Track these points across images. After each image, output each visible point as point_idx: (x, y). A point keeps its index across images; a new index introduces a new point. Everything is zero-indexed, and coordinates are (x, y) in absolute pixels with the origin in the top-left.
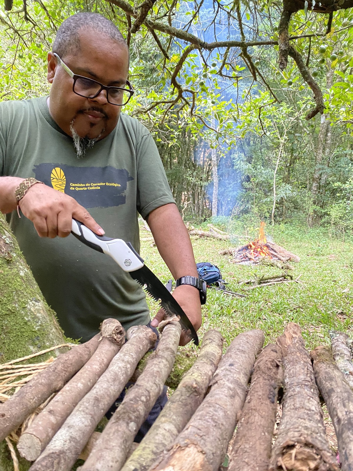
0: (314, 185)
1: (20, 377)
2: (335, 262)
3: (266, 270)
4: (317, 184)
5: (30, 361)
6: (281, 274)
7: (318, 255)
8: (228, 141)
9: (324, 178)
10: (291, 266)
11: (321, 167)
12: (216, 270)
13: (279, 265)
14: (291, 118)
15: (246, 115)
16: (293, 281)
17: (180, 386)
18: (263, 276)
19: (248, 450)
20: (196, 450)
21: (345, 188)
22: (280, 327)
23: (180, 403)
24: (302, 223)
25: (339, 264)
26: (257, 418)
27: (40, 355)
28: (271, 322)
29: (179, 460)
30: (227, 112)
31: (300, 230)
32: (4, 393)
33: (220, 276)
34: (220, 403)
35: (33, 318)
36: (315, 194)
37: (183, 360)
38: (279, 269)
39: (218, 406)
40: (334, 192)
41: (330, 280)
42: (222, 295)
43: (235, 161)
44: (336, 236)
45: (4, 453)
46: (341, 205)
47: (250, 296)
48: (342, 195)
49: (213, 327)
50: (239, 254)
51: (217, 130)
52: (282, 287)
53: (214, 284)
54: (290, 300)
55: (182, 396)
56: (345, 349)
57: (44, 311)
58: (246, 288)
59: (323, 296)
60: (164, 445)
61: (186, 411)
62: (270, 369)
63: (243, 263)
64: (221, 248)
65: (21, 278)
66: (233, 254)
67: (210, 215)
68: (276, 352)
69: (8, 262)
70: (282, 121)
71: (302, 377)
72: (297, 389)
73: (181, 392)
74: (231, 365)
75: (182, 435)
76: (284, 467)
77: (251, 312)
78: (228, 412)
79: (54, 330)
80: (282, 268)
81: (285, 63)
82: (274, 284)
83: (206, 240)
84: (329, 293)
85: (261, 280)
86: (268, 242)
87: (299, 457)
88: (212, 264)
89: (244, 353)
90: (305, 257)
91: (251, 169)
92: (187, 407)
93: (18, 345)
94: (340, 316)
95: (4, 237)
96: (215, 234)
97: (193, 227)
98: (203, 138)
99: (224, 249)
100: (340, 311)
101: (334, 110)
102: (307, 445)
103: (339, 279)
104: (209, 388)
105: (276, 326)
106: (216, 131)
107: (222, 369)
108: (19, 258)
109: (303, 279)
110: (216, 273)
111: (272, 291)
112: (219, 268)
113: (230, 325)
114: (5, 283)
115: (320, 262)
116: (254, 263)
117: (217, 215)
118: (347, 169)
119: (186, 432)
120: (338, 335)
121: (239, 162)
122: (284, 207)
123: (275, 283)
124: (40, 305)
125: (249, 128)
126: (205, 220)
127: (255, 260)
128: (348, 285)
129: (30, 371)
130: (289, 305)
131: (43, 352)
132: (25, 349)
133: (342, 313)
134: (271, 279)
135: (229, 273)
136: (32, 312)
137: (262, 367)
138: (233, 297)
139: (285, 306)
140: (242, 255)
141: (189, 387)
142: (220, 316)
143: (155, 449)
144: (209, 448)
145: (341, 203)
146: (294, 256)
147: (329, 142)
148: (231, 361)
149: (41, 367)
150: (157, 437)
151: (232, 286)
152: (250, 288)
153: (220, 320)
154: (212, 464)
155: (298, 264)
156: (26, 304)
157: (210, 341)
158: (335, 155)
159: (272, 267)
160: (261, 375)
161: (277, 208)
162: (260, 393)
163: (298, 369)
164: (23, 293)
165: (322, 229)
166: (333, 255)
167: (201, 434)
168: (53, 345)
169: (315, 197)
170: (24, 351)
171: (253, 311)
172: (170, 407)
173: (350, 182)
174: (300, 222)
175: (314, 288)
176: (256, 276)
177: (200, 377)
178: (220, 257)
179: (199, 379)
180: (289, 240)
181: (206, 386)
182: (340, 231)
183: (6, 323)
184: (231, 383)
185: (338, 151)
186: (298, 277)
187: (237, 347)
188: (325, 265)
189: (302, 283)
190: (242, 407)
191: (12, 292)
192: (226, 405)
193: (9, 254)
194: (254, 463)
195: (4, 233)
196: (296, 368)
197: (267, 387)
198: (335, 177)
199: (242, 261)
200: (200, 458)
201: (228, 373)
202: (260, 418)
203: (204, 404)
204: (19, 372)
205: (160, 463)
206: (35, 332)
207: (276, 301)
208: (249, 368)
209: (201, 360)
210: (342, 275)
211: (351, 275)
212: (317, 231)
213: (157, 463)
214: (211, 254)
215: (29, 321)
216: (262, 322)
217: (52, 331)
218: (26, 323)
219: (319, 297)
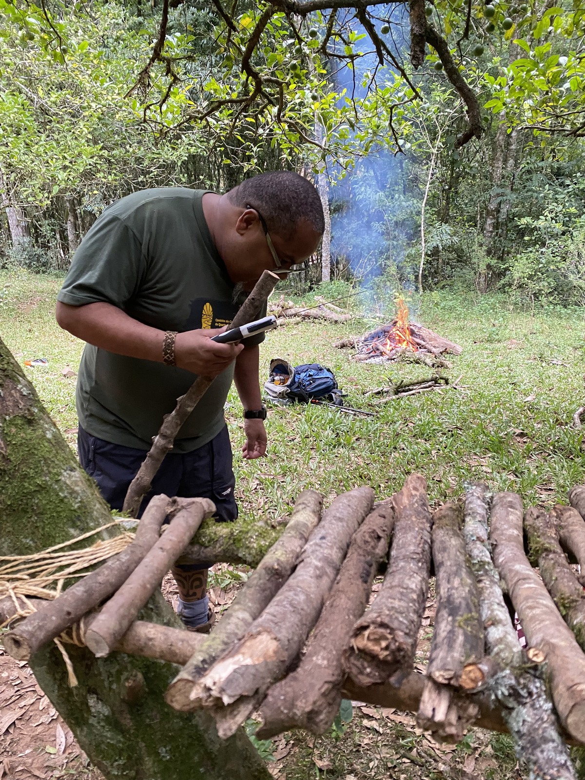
0: (489, 221)
1: (61, 568)
2: (517, 352)
3: (407, 370)
4: (493, 221)
5: (72, 548)
6: (430, 377)
7: (490, 341)
8: (341, 160)
9: (505, 210)
10: (447, 363)
11: (500, 191)
12: (329, 375)
13: (428, 361)
14: (448, 110)
15: (370, 116)
16: (448, 387)
17: (260, 566)
18: (402, 381)
19: (327, 635)
20: (269, 637)
21: (538, 226)
22: (426, 460)
23: (257, 588)
24: (468, 286)
25: (523, 356)
26: (342, 600)
27: (84, 540)
28: (412, 454)
29: (250, 647)
30: (339, 112)
31: (465, 299)
32: (44, 587)
33: (334, 384)
34: (301, 585)
35: (71, 494)
36: (490, 237)
37: (268, 533)
38: (427, 368)
39: (299, 589)
40: (522, 232)
41: (507, 381)
42: (338, 415)
43: (357, 186)
44: (521, 308)
45: (50, 657)
46: (531, 255)
47: (382, 414)
48: (533, 238)
49: (325, 464)
50: (366, 345)
51: (323, 146)
52: (431, 396)
53: (325, 397)
54: (443, 417)
55: (260, 579)
56: (479, 506)
57: (82, 483)
58: (375, 402)
59: (494, 408)
60: (236, 634)
61: (265, 597)
62: (367, 542)
63: (372, 360)
64: (336, 335)
65: (49, 441)
66: (356, 346)
67: (319, 280)
68: (384, 517)
69: (30, 422)
70: (434, 116)
71: (412, 548)
72: (402, 564)
73: (260, 575)
74: (323, 538)
75: (256, 623)
76: (355, 648)
77: (382, 439)
78: (312, 596)
79: (98, 506)
80: (433, 365)
81: (420, 56)
82: (419, 393)
83: (313, 324)
84: (504, 403)
85: (399, 387)
86: (411, 324)
87: (372, 637)
88: (321, 366)
89: (341, 522)
90: (469, 344)
91: (384, 201)
92: (266, 592)
93: (54, 529)
94: (519, 439)
95: (20, 386)
96: (326, 313)
97: (291, 303)
98: (301, 156)
99: (341, 338)
100: (518, 431)
101: (512, 107)
102: (383, 625)
103: (521, 379)
104: (294, 569)
105: (420, 459)
106: (320, 147)
107: (311, 543)
108: (42, 414)
109: (464, 383)
110: (328, 380)
111: (416, 404)
112: (333, 370)
113: (349, 460)
114: (29, 450)
115: (494, 352)
116: (388, 359)
117: (331, 279)
118: (542, 195)
119: (260, 620)
120: (474, 487)
121: (363, 189)
122: (440, 261)
123: (421, 390)
124: (77, 475)
125: (375, 138)
126: (311, 288)
127: (391, 355)
128: (535, 389)
129: (73, 559)
130: (440, 425)
131: (88, 534)
132: (64, 533)
133: (522, 435)
134: (414, 384)
135: (349, 378)
136: (68, 485)
137: (358, 541)
138: (356, 417)
139: (434, 427)
140: (370, 347)
141: (269, 569)
142: (334, 447)
143: (226, 640)
144: (284, 634)
145: (531, 252)
146: (453, 344)
147: (513, 147)
148: (323, 532)
149: (87, 554)
150: (228, 627)
151: (354, 399)
152: (381, 401)
153: (334, 453)
154: (287, 650)
155: (459, 357)
156: (59, 476)
157: (304, 506)
158: (523, 170)
159: (417, 365)
160: (356, 550)
161: (428, 262)
162: (352, 572)
163: (409, 538)
164: (53, 462)
165: (501, 296)
166: (515, 341)
167: (276, 621)
168: (99, 525)
169: (490, 242)
170: (63, 536)
171: (385, 438)
172: (245, 593)
173: (547, 216)
174: (465, 286)
175: (482, 396)
176: (391, 381)
177: (284, 556)
178: (336, 352)
179: (282, 559)
180: (447, 316)
181: (292, 566)
182: (528, 299)
183: (37, 501)
184: (320, 560)
185: (528, 163)
186: (458, 380)
187: (333, 513)
188: (501, 358)
189: (463, 389)
190: (330, 589)
191: (40, 461)
192: (309, 588)
193: (29, 410)
194: (332, 648)
195: (19, 381)
196: (407, 537)
197: (361, 565)
198: (523, 207)
199: (370, 358)
200: (273, 646)
201: (318, 548)
202: (347, 600)
203: (285, 588)
204: (60, 561)
205: (230, 652)
206: (75, 511)
207: (420, 420)
208: (345, 541)
209: (289, 533)
210: (526, 373)
211: (539, 372)
212: (492, 300)
213: (226, 652)
214: (320, 347)
215: (65, 497)
216: (399, 453)
217: (96, 508)
218: (62, 501)
219: (488, 411)
